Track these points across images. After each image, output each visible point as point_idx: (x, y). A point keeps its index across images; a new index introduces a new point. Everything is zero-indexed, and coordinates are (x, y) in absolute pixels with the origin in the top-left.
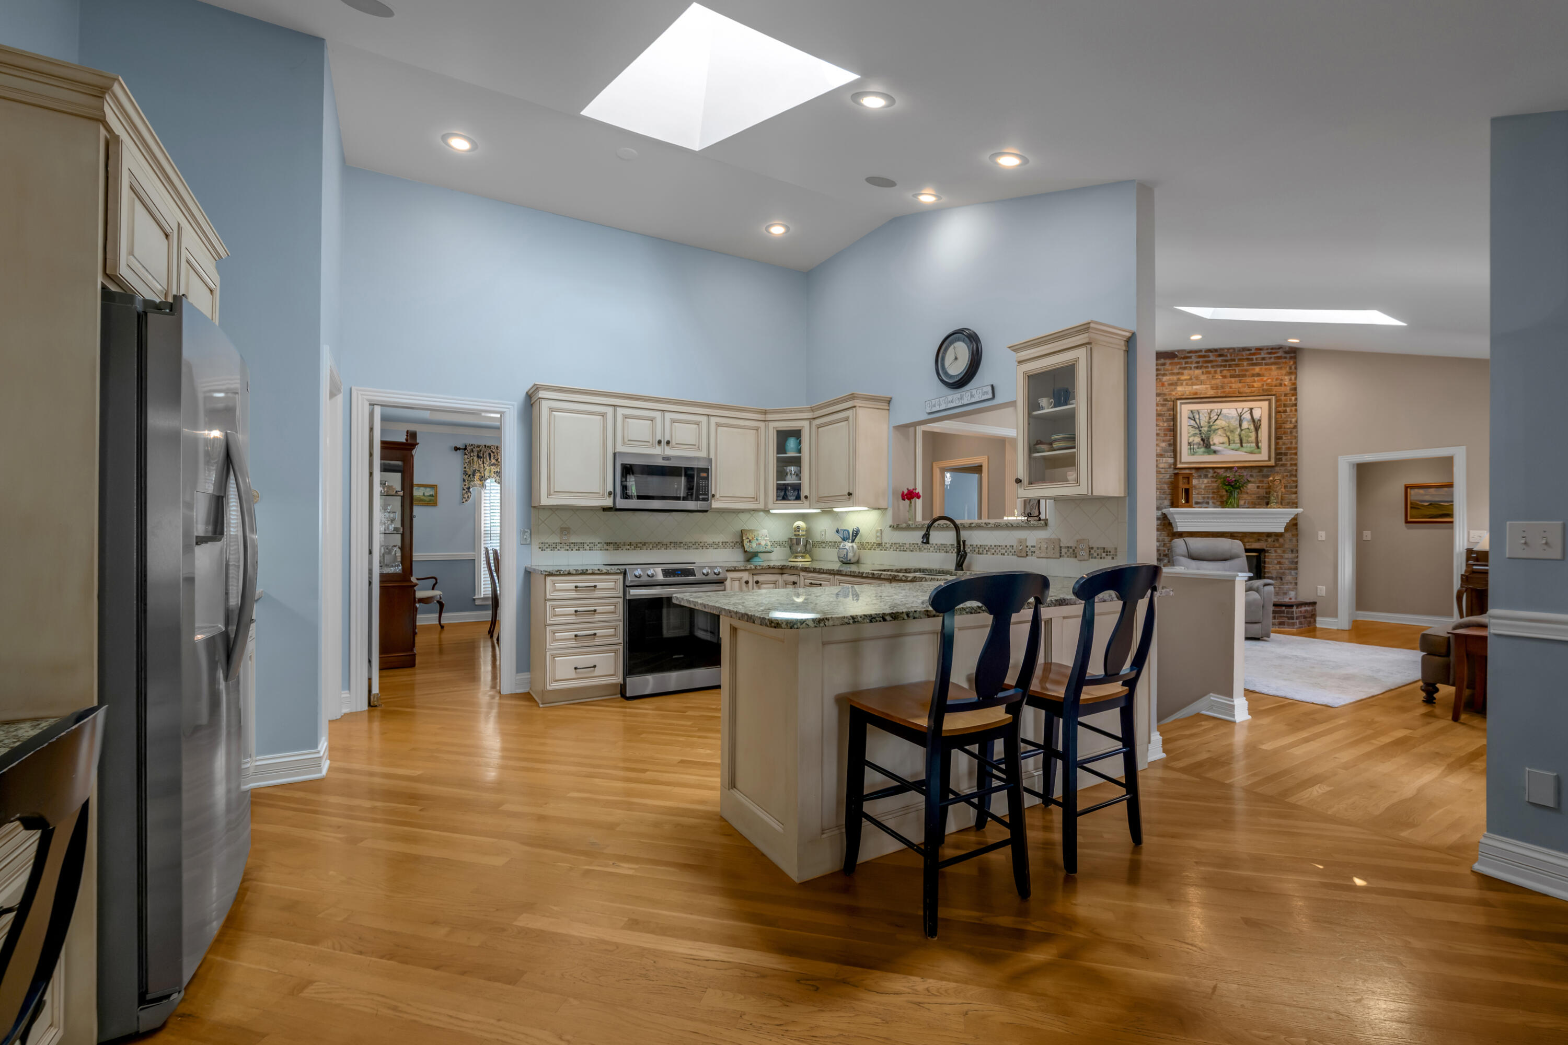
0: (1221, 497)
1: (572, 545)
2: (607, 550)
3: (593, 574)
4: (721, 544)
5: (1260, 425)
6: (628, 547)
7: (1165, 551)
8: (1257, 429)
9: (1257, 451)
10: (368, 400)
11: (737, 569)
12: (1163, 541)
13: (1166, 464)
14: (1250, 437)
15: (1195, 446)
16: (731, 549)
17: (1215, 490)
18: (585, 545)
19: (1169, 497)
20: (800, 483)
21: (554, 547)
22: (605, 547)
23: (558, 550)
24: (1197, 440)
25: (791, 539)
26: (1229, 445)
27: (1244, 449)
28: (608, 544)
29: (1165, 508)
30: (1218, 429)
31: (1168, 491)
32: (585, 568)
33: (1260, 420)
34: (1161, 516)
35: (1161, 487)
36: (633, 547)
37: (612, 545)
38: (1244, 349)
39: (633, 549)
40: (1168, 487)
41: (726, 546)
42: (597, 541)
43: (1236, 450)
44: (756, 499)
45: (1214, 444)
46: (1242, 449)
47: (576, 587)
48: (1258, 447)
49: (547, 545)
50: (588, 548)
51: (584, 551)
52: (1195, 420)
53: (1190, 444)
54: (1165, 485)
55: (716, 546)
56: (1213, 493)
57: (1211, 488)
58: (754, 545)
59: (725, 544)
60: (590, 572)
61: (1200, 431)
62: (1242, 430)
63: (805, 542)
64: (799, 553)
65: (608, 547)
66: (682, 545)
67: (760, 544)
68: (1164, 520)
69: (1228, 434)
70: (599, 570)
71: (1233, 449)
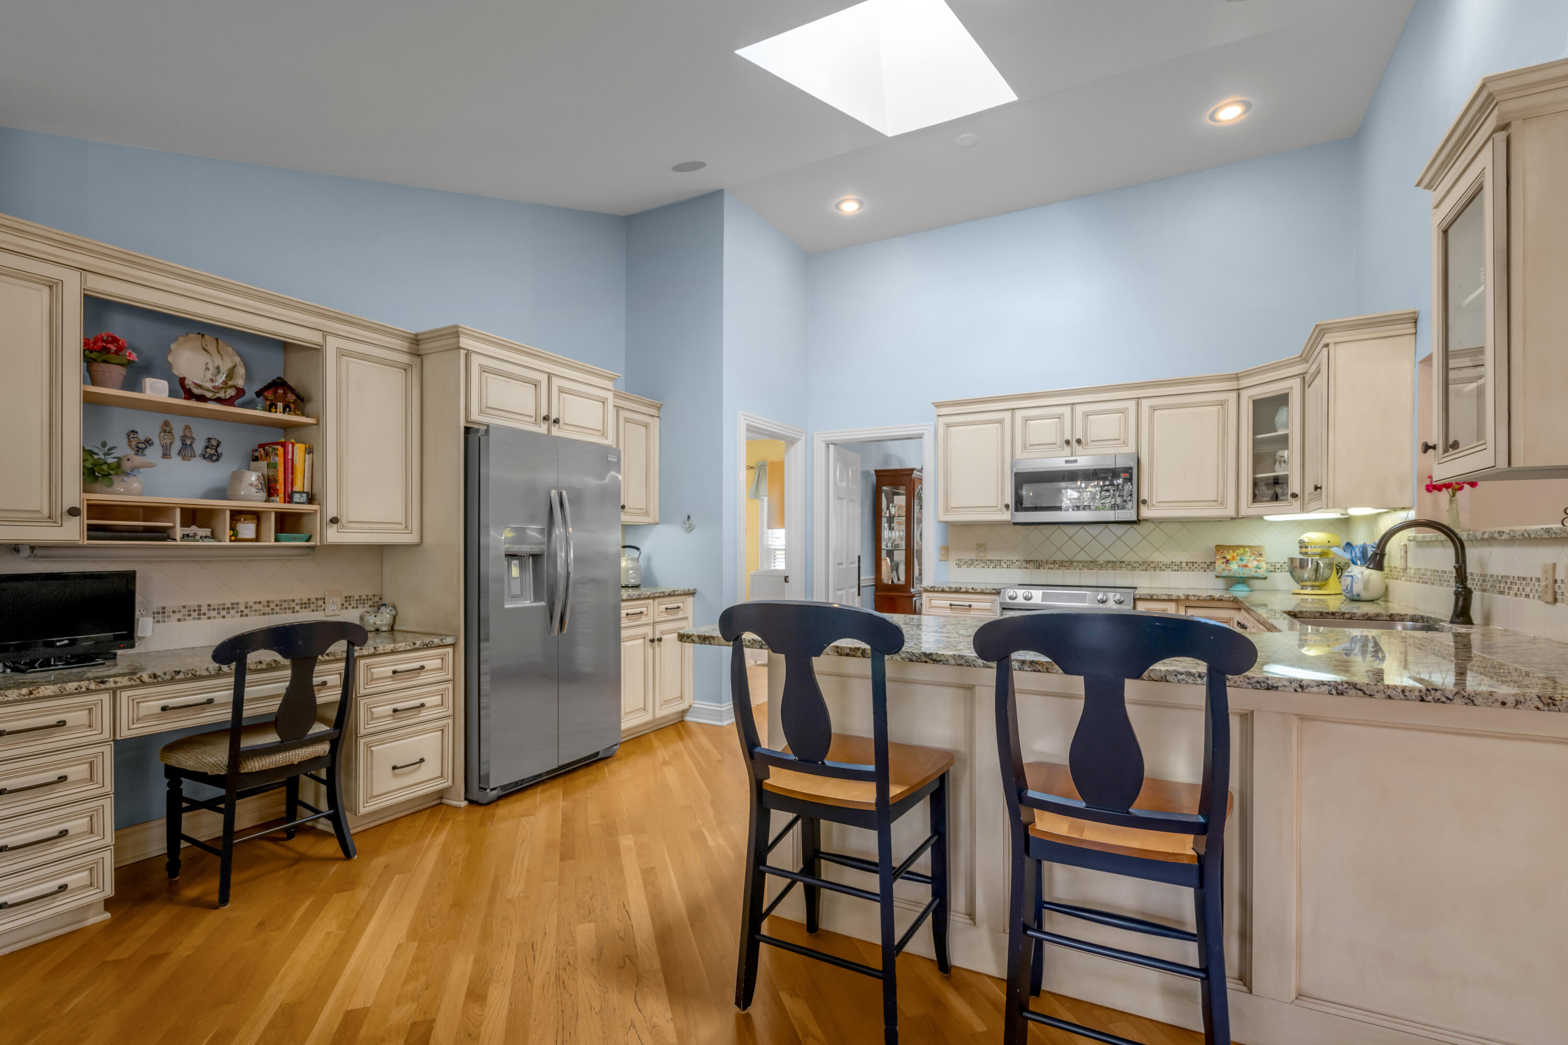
1: (988, 563)
2: (1027, 568)
3: (967, 592)
4: (1184, 565)
6: (1052, 566)
10: (824, 441)
11: (1155, 597)
16: (1202, 573)
18: (1002, 563)
20: (1288, 475)
21: (970, 563)
22: (1024, 564)
23: (975, 567)
25: (1292, 560)
28: (1028, 562)
32: (958, 586)
36: (1057, 566)
37: (1032, 563)
39: (1057, 569)
41: (1193, 568)
42: (1015, 559)
44: (1222, 504)
47: (951, 605)
49: (963, 562)
50: (1005, 565)
51: (1002, 569)
55: (1176, 568)
58: (1234, 566)
59: (1191, 565)
60: (963, 590)
63: (1315, 564)
64: (1306, 581)
65: (1028, 566)
66: (1124, 565)
67: (1246, 566)
70: (973, 589)
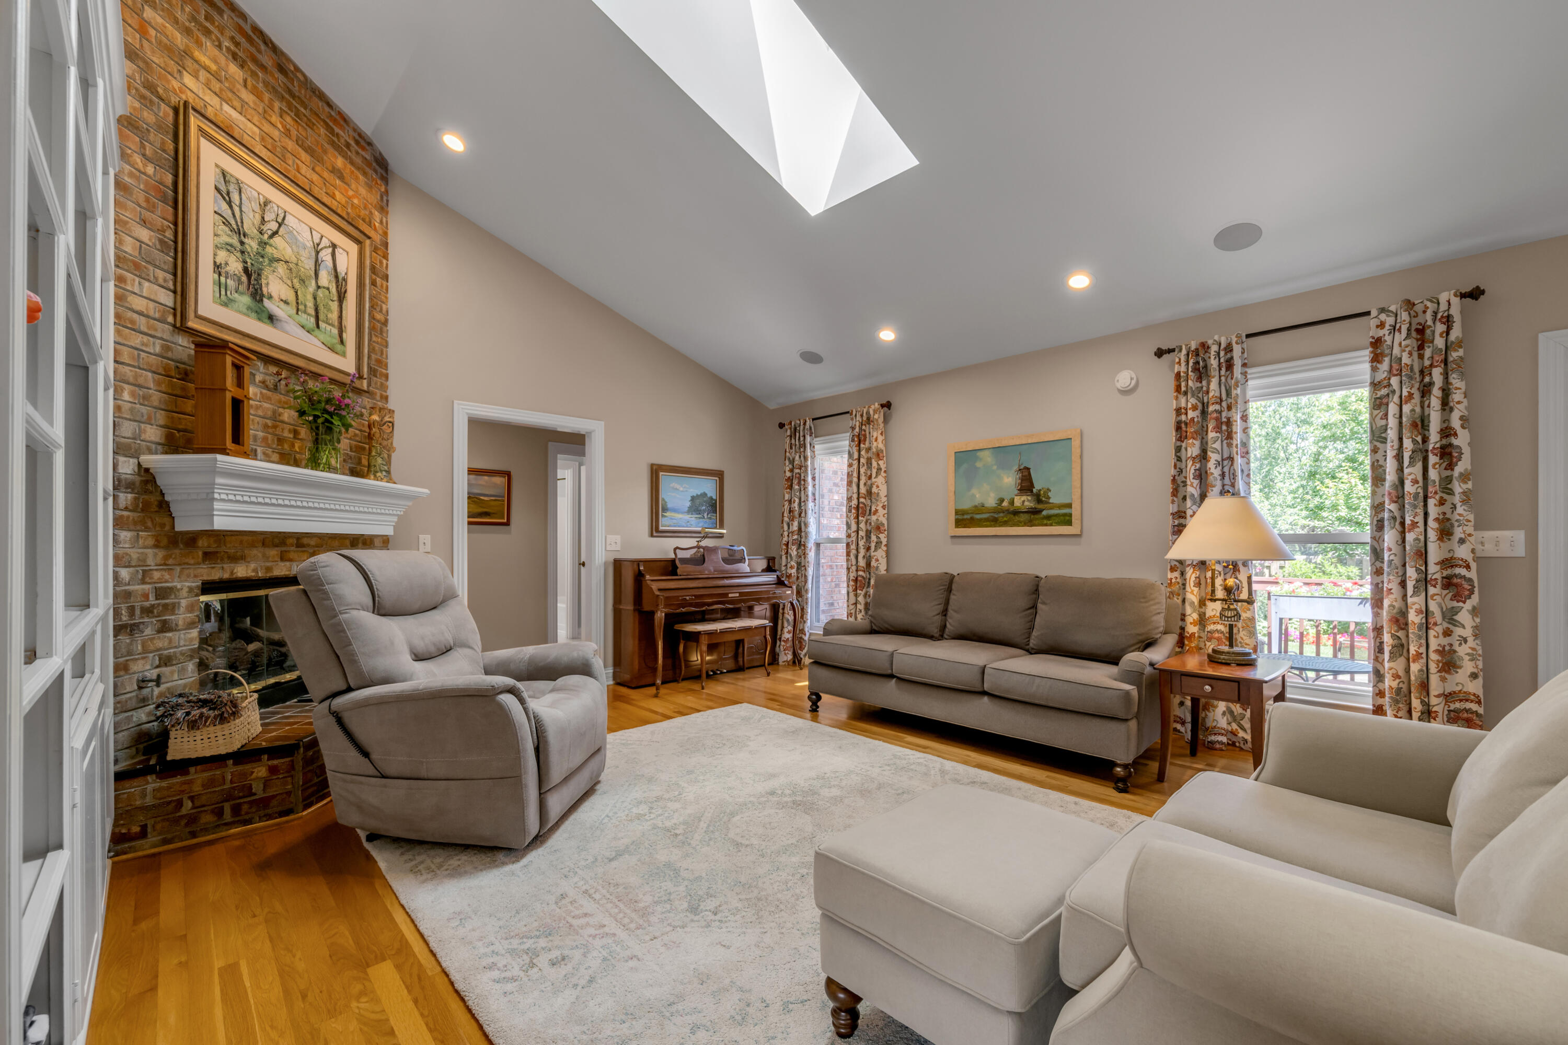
0: (280, 440)
5: (346, 291)
7: (146, 596)
8: (341, 297)
9: (339, 347)
12: (142, 561)
13: (151, 305)
14: (329, 310)
15: (230, 283)
17: (270, 423)
19: (161, 417)
24: (235, 266)
26: (297, 313)
27: (322, 337)
29: (150, 452)
30: (278, 260)
31: (156, 397)
33: (345, 280)
34: (137, 479)
35: (136, 376)
38: (322, 96)
40: (158, 383)
43: (308, 332)
45: (270, 297)
46: (317, 332)
48: (342, 342)
52: (230, 203)
53: (217, 267)
54: (150, 374)
56: (266, 426)
57: (260, 413)
61: (242, 243)
62: (319, 287)
68: (146, 492)
69: (297, 285)
71: (303, 327)
